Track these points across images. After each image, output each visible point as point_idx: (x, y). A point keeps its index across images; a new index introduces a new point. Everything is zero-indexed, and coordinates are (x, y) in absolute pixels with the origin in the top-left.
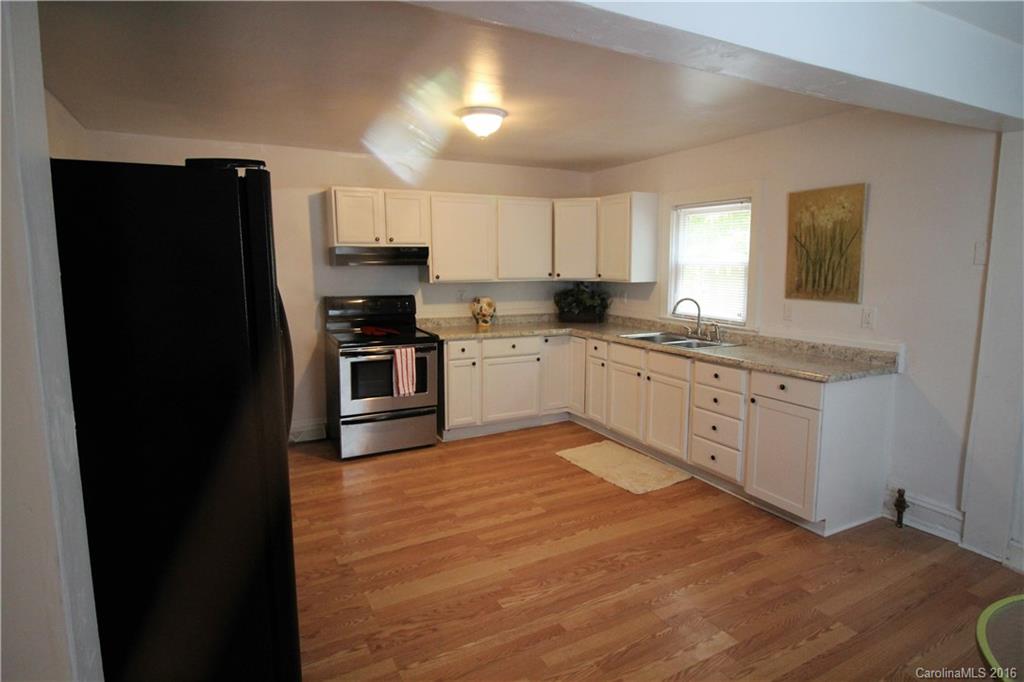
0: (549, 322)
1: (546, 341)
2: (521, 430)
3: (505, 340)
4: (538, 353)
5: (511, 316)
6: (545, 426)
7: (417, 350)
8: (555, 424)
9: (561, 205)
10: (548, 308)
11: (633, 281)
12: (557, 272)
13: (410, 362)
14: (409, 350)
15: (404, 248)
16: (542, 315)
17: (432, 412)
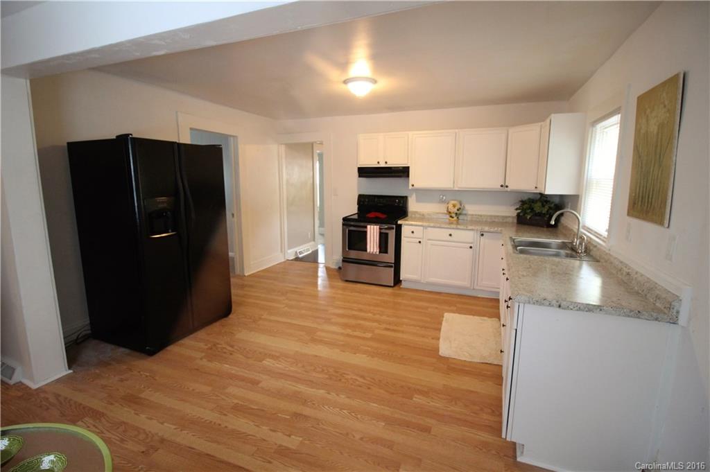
0: (513, 223)
1: (482, 235)
2: (456, 295)
3: (443, 230)
4: (472, 243)
5: (479, 215)
6: (479, 298)
7: (380, 229)
8: (487, 298)
9: (511, 130)
10: (511, 212)
11: (546, 193)
12: (506, 184)
13: (375, 234)
14: (375, 227)
15: (395, 167)
16: (506, 217)
17: (392, 267)
